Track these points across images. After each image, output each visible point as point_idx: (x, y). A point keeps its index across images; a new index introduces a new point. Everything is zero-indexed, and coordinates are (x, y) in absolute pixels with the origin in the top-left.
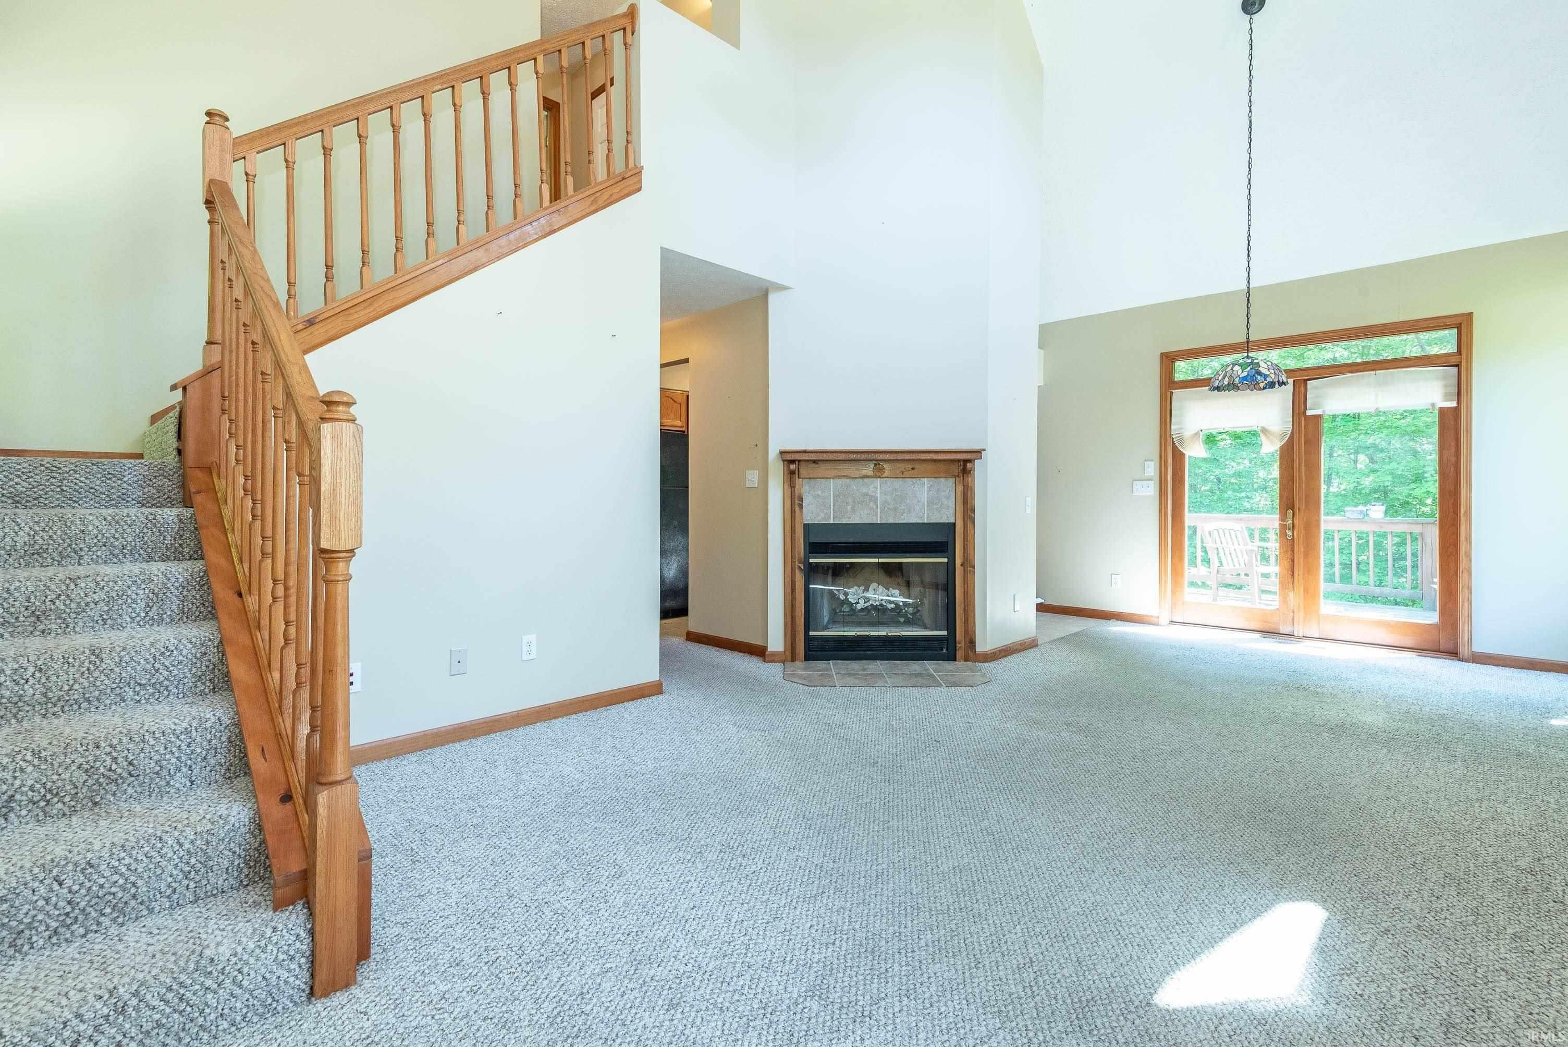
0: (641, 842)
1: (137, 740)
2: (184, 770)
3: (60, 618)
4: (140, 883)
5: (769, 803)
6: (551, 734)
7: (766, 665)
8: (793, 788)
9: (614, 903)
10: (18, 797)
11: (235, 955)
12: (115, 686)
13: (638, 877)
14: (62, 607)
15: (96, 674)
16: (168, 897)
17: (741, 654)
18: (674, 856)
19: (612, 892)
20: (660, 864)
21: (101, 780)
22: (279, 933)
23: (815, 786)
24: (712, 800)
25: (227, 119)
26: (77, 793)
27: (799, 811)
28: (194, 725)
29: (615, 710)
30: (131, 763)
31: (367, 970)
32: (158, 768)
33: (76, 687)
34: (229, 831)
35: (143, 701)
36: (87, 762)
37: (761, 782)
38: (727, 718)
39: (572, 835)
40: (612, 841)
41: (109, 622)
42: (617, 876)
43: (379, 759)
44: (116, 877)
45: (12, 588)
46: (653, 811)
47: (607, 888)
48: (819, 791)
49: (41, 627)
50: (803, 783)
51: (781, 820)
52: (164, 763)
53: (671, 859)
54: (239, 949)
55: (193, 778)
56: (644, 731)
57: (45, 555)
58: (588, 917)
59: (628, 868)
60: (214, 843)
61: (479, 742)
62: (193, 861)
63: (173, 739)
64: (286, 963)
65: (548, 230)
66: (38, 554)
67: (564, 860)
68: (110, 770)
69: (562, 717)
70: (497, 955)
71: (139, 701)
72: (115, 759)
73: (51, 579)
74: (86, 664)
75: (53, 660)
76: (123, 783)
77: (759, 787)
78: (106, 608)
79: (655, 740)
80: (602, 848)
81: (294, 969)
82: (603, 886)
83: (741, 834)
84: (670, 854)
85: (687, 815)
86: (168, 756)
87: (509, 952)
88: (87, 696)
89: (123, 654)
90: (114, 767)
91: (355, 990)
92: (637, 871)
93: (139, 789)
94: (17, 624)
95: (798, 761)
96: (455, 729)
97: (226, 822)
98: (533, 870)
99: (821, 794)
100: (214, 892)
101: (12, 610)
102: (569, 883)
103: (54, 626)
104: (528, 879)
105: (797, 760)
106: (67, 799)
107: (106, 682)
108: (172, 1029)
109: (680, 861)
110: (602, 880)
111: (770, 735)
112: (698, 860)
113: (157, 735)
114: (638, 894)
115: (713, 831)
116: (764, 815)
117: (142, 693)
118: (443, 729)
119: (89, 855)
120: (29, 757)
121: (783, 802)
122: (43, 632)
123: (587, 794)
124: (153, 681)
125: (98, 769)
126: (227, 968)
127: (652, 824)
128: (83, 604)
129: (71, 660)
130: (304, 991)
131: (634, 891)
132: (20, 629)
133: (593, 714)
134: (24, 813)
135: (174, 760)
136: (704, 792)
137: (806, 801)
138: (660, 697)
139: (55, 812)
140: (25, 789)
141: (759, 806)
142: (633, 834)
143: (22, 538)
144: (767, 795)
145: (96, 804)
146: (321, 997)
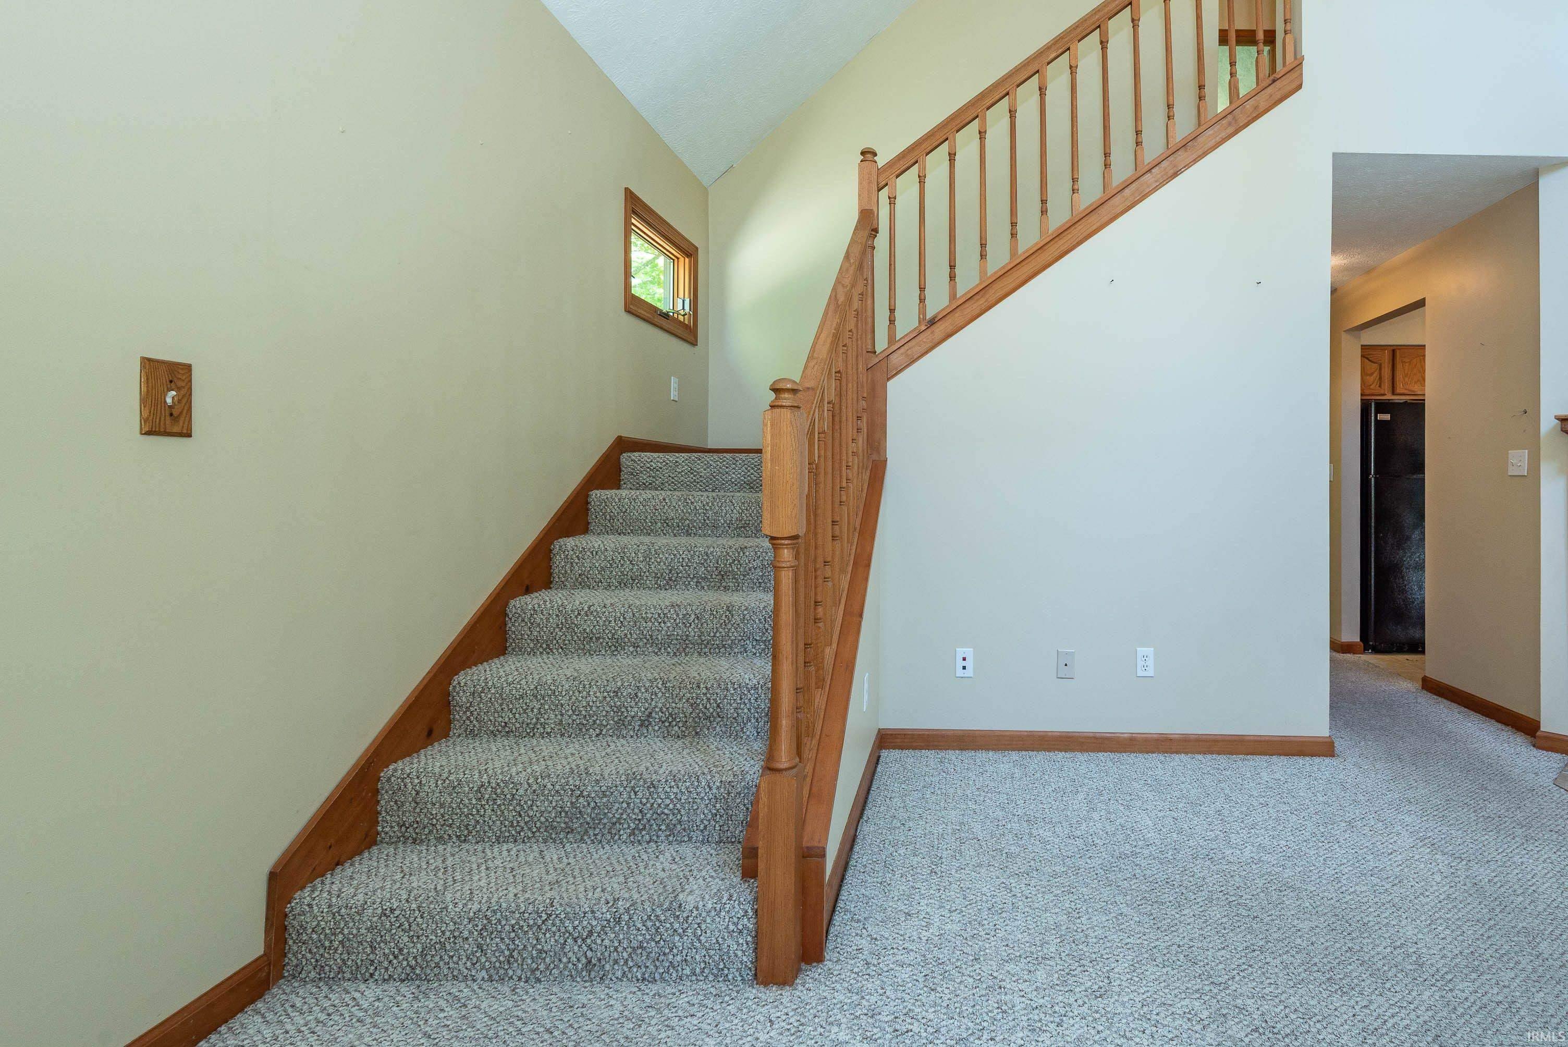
0: (1159, 960)
1: (723, 687)
2: (753, 721)
3: (735, 578)
4: (683, 812)
5: (1388, 985)
6: (1159, 772)
7: (1535, 752)
8: (1449, 977)
9: (1067, 1032)
10: (654, 715)
11: (697, 909)
12: (740, 638)
13: (1120, 1009)
14: (736, 570)
15: (729, 626)
16: (702, 831)
17: (1499, 726)
18: (1187, 1001)
19: (1076, 1013)
20: (1160, 1006)
21: (700, 715)
22: (732, 902)
23: (1495, 990)
24: (1299, 941)
25: (875, 154)
26: (686, 722)
27: (1433, 1023)
28: (761, 683)
29: (1260, 761)
30: (718, 706)
31: (812, 976)
32: (736, 715)
33: (718, 635)
34: (745, 787)
35: (758, 655)
36: (692, 697)
37: (1398, 943)
38: (1408, 819)
39: (1090, 910)
40: (1128, 940)
41: (763, 585)
42: (1098, 994)
43: (987, 748)
44: (668, 801)
45: (709, 552)
46: (1206, 921)
47: (1075, 1005)
48: (1499, 1003)
49: (724, 584)
50: (1474, 976)
51: (1389, 1025)
52: (740, 711)
53: (1179, 1005)
54: (700, 906)
55: (759, 730)
56: (1272, 802)
57: (748, 529)
58: (1026, 1032)
59: (1117, 989)
60: (733, 795)
61: (1081, 757)
62: (718, 805)
63: (746, 692)
64: (735, 934)
65: (1172, 172)
66: (744, 527)
67: (1059, 940)
68: (706, 708)
69: (1186, 753)
70: (910, 1027)
71: (755, 654)
72: (708, 699)
73: (730, 547)
74: (724, 617)
75: (705, 610)
76: (714, 721)
77: (1389, 950)
78: (761, 574)
79: (1277, 819)
80: (1109, 945)
81: (742, 944)
82: (1072, 1000)
83: (1307, 1017)
84: (1183, 996)
85: (1247, 948)
86: (742, 706)
87: (922, 1031)
88: (724, 643)
89: (746, 612)
90: (708, 706)
91: (786, 992)
92: (1126, 999)
93: (724, 729)
94: (712, 580)
95: (1492, 932)
96: (1060, 737)
97: (743, 779)
98: (1020, 936)
99: (1499, 1010)
100: (733, 840)
101: (709, 569)
102: (1041, 975)
103: (731, 584)
104: (1007, 945)
105: (1490, 928)
106: (681, 725)
107: (735, 634)
108: (651, 955)
109: (1190, 1015)
110: (1078, 990)
111: (1467, 870)
112: (1213, 1026)
113: (736, 686)
114: (1103, 1035)
115: (1267, 991)
116: (1365, 1003)
117: (758, 647)
118: (1050, 734)
119: (654, 777)
120: (660, 686)
121: (1414, 993)
122: (725, 587)
123: (1144, 863)
124: (764, 639)
125: (698, 705)
126: (690, 918)
127: (1191, 940)
128: (747, 569)
129: (715, 613)
130: (750, 969)
131: (1101, 1028)
132: (712, 584)
133: (1222, 760)
134: (657, 728)
135: (746, 711)
136: (1296, 922)
137: (1460, 1010)
138: (1327, 760)
139: (673, 732)
140: (657, 710)
141: (1368, 982)
142: (1157, 943)
143: (735, 515)
144: (1394, 970)
145: (697, 733)
146: (762, 983)
